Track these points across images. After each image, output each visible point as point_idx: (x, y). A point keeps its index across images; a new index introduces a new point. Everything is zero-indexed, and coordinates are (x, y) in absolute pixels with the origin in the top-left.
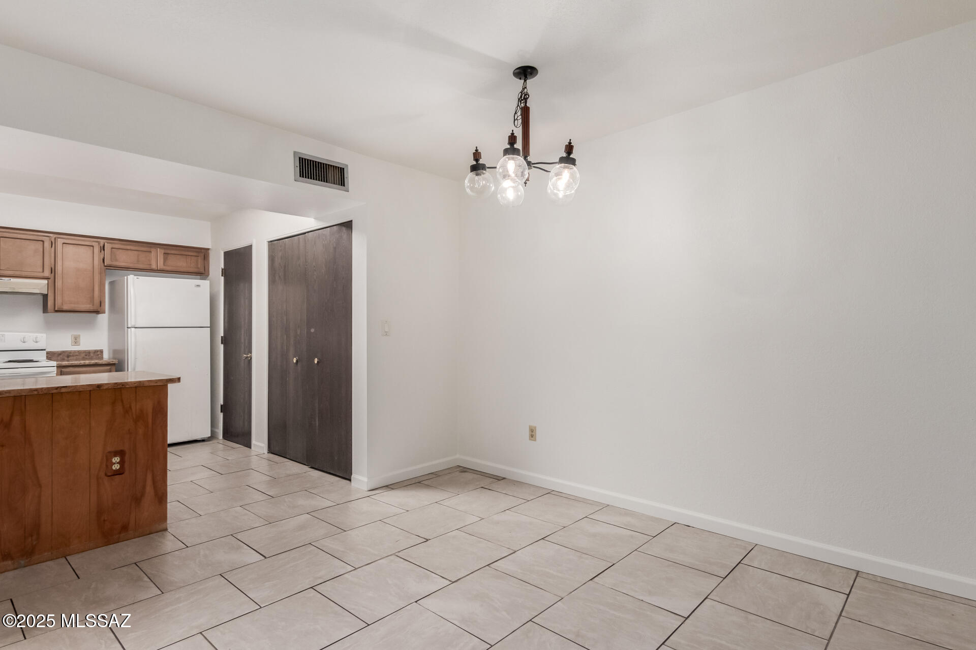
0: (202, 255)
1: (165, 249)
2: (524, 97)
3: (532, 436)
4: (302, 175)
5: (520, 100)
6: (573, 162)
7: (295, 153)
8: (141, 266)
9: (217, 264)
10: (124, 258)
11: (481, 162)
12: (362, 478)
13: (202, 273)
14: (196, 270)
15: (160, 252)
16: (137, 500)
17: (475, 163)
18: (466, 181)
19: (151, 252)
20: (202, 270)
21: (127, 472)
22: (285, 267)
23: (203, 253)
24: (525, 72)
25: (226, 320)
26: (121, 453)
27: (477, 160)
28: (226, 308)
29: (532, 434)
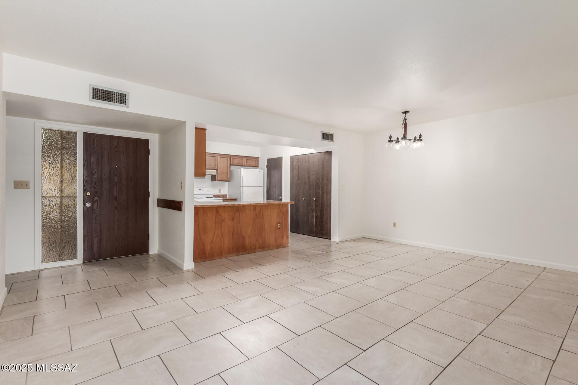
0: (257, 160)
1: (247, 158)
2: (405, 120)
3: (395, 226)
4: (323, 139)
5: (404, 121)
6: (421, 140)
7: (321, 132)
8: (240, 165)
9: (263, 164)
10: (236, 161)
11: (392, 139)
12: (335, 238)
13: (256, 166)
14: (255, 166)
15: (245, 159)
16: (283, 237)
17: (390, 140)
18: (387, 145)
19: (242, 159)
20: (257, 166)
21: (281, 229)
22: (298, 166)
23: (257, 159)
24: (405, 113)
25: (268, 184)
26: (280, 223)
27: (390, 139)
28: (268, 181)
29: (395, 225)
